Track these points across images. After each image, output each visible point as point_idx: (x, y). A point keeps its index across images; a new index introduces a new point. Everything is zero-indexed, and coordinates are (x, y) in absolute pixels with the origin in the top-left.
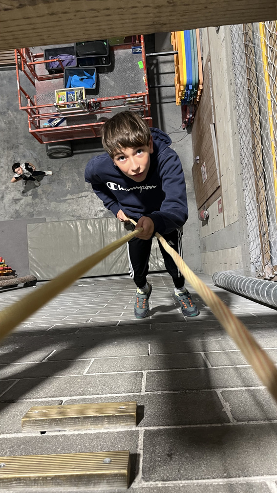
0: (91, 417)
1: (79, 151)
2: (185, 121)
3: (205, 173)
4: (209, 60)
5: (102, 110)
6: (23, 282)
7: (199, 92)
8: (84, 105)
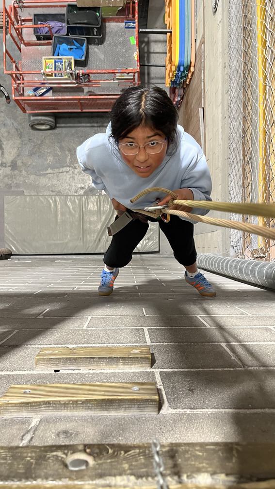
0: (106, 357)
1: (63, 125)
4: (203, 42)
5: (90, 83)
7: (190, 75)
8: (72, 76)
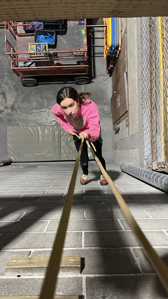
1: (42, 83)
2: (109, 69)
3: (119, 102)
4: (126, 33)
5: (58, 59)
6: (3, 163)
7: (118, 52)
8: (47, 55)
